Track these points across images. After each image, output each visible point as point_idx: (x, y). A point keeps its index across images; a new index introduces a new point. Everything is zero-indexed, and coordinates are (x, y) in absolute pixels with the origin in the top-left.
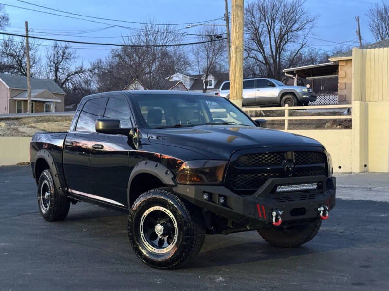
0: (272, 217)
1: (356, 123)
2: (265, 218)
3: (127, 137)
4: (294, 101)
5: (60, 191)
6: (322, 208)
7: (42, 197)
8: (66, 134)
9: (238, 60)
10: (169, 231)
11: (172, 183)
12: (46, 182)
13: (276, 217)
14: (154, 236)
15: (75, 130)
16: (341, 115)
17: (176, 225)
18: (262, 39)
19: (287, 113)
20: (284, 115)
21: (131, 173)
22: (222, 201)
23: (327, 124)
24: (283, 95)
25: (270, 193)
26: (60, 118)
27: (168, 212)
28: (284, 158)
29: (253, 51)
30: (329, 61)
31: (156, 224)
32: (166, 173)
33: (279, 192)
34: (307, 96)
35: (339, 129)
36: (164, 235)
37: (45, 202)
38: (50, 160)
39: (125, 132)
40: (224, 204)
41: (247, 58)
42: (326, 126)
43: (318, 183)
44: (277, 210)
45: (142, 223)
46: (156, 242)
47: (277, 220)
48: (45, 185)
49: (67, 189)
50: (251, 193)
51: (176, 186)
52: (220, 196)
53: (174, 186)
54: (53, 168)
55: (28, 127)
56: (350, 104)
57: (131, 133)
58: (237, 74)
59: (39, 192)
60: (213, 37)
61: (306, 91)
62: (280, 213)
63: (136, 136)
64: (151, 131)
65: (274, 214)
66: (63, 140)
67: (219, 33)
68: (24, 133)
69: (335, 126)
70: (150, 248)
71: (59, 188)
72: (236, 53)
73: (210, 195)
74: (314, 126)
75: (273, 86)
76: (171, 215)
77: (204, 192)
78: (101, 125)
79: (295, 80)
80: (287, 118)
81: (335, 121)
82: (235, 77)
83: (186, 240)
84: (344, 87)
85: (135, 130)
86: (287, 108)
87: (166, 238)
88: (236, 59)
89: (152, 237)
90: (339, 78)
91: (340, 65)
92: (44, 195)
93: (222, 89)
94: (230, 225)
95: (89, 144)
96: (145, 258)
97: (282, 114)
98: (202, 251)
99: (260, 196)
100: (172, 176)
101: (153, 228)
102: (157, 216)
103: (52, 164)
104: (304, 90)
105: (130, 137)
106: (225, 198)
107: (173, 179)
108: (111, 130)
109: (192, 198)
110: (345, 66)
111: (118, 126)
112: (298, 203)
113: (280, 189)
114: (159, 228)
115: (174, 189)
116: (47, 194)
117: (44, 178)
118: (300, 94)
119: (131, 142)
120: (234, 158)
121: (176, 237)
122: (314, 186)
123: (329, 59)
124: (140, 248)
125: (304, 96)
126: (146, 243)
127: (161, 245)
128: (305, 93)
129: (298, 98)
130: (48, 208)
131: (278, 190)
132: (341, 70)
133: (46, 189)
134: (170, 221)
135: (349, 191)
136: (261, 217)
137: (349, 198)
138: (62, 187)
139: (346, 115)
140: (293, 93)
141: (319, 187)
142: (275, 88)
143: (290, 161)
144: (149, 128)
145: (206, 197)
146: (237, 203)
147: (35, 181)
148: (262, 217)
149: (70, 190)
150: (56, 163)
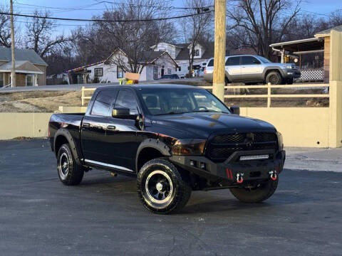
0: (237, 177)
1: (333, 102)
2: (232, 178)
3: (134, 121)
4: (279, 78)
5: (77, 161)
6: (272, 172)
7: (61, 166)
8: (82, 116)
10: (166, 188)
11: (169, 154)
12: (65, 154)
13: (240, 177)
14: (156, 191)
15: (90, 114)
17: (171, 184)
18: (252, 7)
19: (269, 91)
20: (266, 93)
21: (138, 146)
22: (203, 166)
23: (308, 102)
24: (268, 72)
26: (49, 93)
27: (165, 174)
28: (245, 138)
29: (242, 20)
30: (314, 37)
31: (157, 183)
32: (165, 147)
34: (292, 73)
35: (319, 106)
36: (162, 190)
37: (63, 170)
38: (69, 137)
39: (134, 117)
40: (205, 169)
41: (236, 26)
42: (307, 104)
43: (270, 155)
44: (240, 172)
45: (147, 182)
46: (157, 196)
47: (240, 179)
48: (64, 156)
49: (84, 160)
50: (223, 161)
51: (172, 156)
52: (202, 163)
53: (170, 156)
54: (72, 143)
55: (22, 102)
56: (328, 83)
57: (138, 118)
58: (220, 61)
59: (58, 162)
60: (201, 10)
61: (291, 68)
62: (242, 175)
63: (141, 120)
64: (153, 117)
65: (238, 175)
66: (80, 122)
67: (206, 6)
68: (19, 108)
69: (315, 103)
70: (153, 200)
71: (77, 159)
72: (219, 42)
73: (195, 163)
74: (295, 103)
75: (258, 63)
76: (168, 177)
77: (191, 160)
78: (115, 112)
79: (282, 55)
80: (269, 96)
81: (315, 99)
83: (178, 193)
85: (141, 116)
86: (269, 86)
87: (164, 193)
88: (219, 48)
89: (154, 192)
90: (325, 54)
91: (325, 41)
92: (62, 164)
93: (209, 65)
94: (208, 184)
95: (104, 126)
96: (149, 207)
97: (265, 92)
98: (188, 205)
99: (229, 163)
100: (168, 149)
101: (155, 186)
102: (158, 178)
103: (71, 140)
104: (288, 67)
105: (137, 121)
106: (205, 164)
107: (170, 151)
108: (123, 116)
109: (182, 165)
111: (129, 113)
113: (243, 159)
114: (159, 186)
115: (170, 158)
116: (65, 164)
117: (63, 151)
118: (285, 71)
119: (137, 125)
120: (211, 137)
121: (171, 191)
122: (267, 157)
123: (315, 35)
124: (146, 200)
125: (289, 73)
126: (150, 197)
127: (160, 198)
128: (289, 71)
129: (282, 75)
130: (66, 175)
131: (241, 159)
132: (326, 46)
133: (64, 159)
134: (167, 181)
135: (318, 164)
137: (314, 169)
138: (80, 158)
140: (277, 71)
141: (270, 158)
142: (260, 65)
143: (250, 139)
144: (151, 115)
145: (192, 164)
146: (213, 168)
147: (53, 154)
148: (230, 177)
149: (86, 160)
150: (74, 139)
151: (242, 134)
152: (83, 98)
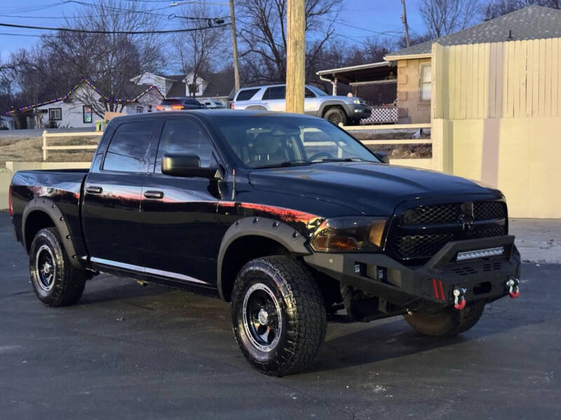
0: (453, 297)
1: (437, 150)
2: (444, 299)
3: (207, 180)
4: (342, 116)
5: (74, 261)
6: (512, 282)
7: (38, 271)
8: (84, 174)
9: (298, 61)
11: (303, 250)
12: (46, 247)
13: (459, 297)
15: (102, 168)
16: (411, 138)
18: (270, 25)
21: (223, 234)
22: (381, 275)
23: (394, 151)
24: (326, 109)
25: (451, 261)
29: (258, 43)
30: (384, 61)
32: (294, 236)
33: (461, 261)
34: (360, 111)
35: (414, 158)
37: (44, 278)
38: (55, 214)
39: (209, 173)
40: (384, 280)
41: (249, 52)
42: (393, 154)
44: (459, 287)
47: (460, 301)
48: (45, 252)
49: (89, 258)
51: (311, 252)
52: (379, 268)
53: (307, 255)
54: (63, 228)
56: (430, 122)
57: (217, 175)
59: (32, 263)
60: (213, 22)
61: (359, 103)
62: (464, 291)
65: (457, 293)
66: (79, 185)
67: (220, 16)
69: (406, 154)
71: (73, 257)
72: (295, 50)
73: (364, 267)
75: (312, 95)
77: (356, 263)
78: (169, 163)
79: (334, 86)
81: (406, 146)
82: (294, 85)
84: (405, 98)
85: (223, 171)
88: (295, 60)
90: (398, 85)
91: (398, 66)
92: (41, 267)
93: (238, 100)
99: (436, 267)
100: (303, 240)
103: (61, 219)
104: (355, 102)
105: (214, 181)
106: (385, 270)
107: (307, 244)
109: (338, 273)
110: (406, 68)
111: (198, 165)
112: (481, 276)
113: (461, 257)
114: (263, 316)
115: (306, 259)
116: (47, 266)
117: (43, 241)
118: (351, 108)
122: (500, 251)
123: (384, 58)
125: (356, 111)
128: (356, 107)
129: (348, 113)
130: (51, 287)
131: (459, 258)
132: (400, 73)
133: (45, 257)
136: (437, 297)
138: (79, 253)
139: (419, 138)
140: (340, 107)
142: (315, 99)
145: (356, 270)
147: (21, 248)
148: (439, 298)
149: (93, 259)
150: (68, 218)
151: (454, 205)
152: (45, 148)
